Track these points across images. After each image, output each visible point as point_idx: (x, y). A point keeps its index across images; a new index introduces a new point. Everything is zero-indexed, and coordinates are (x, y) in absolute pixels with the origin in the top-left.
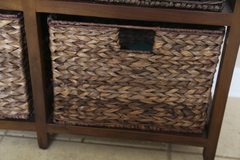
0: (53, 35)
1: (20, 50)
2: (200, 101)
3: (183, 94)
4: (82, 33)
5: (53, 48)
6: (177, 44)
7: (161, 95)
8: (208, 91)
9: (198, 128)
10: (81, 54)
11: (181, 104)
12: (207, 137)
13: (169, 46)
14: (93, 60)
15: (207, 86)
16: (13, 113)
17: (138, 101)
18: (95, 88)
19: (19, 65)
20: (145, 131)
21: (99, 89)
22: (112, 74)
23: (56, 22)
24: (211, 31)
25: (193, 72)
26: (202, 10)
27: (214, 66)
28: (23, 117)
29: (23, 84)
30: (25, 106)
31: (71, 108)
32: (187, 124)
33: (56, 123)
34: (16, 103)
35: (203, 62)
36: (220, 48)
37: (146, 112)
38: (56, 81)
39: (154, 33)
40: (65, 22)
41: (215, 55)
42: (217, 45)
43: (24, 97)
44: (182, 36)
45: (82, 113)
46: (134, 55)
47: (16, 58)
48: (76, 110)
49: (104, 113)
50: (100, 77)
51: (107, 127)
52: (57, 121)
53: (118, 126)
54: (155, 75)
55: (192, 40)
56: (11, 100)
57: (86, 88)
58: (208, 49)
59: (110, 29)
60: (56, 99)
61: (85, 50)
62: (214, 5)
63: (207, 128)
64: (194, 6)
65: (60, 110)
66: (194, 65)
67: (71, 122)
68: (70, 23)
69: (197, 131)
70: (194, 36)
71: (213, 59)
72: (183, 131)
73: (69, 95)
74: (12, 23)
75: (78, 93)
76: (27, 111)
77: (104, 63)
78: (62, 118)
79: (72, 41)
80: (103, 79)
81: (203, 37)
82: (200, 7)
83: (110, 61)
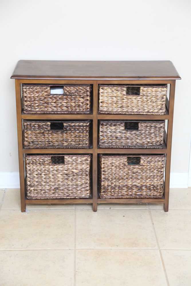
0: (103, 161)
1: (89, 168)
2: (159, 183)
3: (153, 181)
4: (114, 160)
5: (102, 166)
6: (149, 161)
7: (144, 182)
8: (162, 179)
9: (160, 195)
10: (113, 168)
11: (152, 185)
12: (164, 199)
13: (145, 162)
14: (117, 169)
15: (161, 177)
16: (83, 195)
17: (135, 185)
18: (118, 181)
19: (88, 174)
20: (139, 198)
21: (120, 182)
22: (125, 175)
23: (105, 156)
24: (160, 156)
25: (155, 171)
26: (156, 149)
27: (163, 168)
28: (87, 197)
29: (88, 182)
30: (88, 192)
31: (108, 191)
32: (155, 193)
33: (102, 198)
34: (85, 191)
35: (159, 167)
36: (164, 162)
37: (139, 189)
38: (103, 179)
39: (140, 158)
40: (108, 156)
41: (163, 164)
42: (163, 161)
43: (88, 188)
44: (150, 158)
45: (113, 193)
46: (133, 166)
47: (87, 171)
48: (110, 191)
49: (122, 192)
50: (120, 176)
51: (123, 198)
52: (102, 197)
53: (127, 197)
54: (141, 174)
55: (154, 159)
56: (83, 189)
57: (114, 182)
58: (160, 162)
59: (124, 157)
60: (102, 187)
61: (115, 166)
62: (160, 147)
63: (164, 194)
64: (153, 148)
65: (104, 192)
66: (156, 169)
67: (108, 197)
68: (109, 156)
69: (160, 197)
70: (155, 158)
71: (162, 166)
72: (154, 197)
73: (107, 185)
74: (88, 158)
75: (112, 184)
76: (89, 195)
77: (122, 170)
78: (104, 195)
79: (110, 163)
80: (121, 177)
81: (157, 158)
82: (155, 148)
83: (124, 170)
